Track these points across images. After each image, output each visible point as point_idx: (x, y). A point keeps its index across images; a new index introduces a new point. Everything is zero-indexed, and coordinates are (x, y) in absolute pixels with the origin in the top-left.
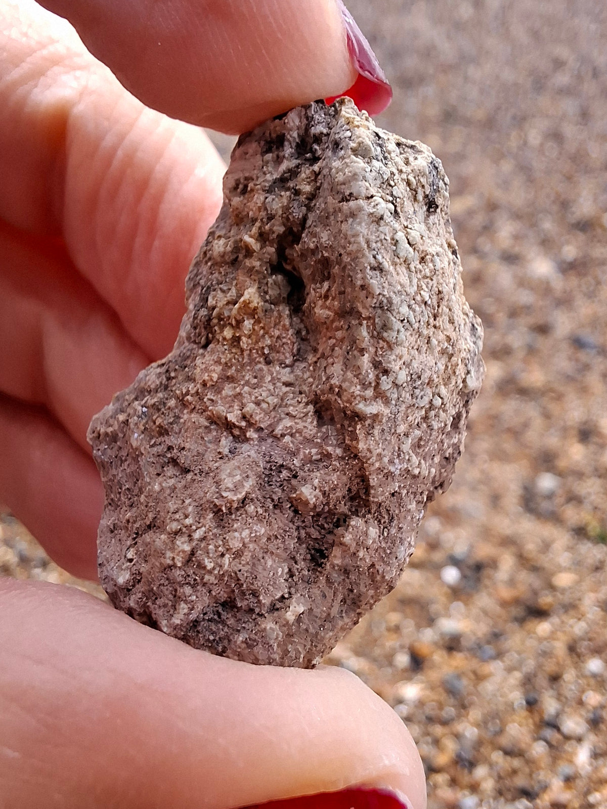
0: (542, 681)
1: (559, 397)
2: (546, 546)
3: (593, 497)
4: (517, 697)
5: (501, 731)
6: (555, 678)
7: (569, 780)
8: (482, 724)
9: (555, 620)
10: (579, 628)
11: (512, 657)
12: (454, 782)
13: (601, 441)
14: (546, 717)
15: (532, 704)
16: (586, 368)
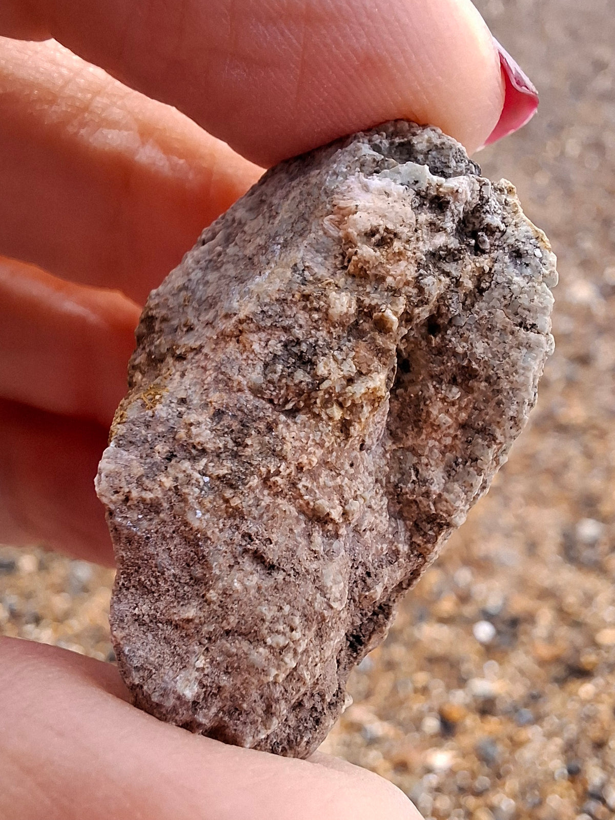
0: (585, 748)
2: (589, 599)
4: (558, 766)
5: (541, 803)
8: (520, 795)
9: (599, 681)
11: (552, 722)
14: (590, 788)
15: (574, 774)
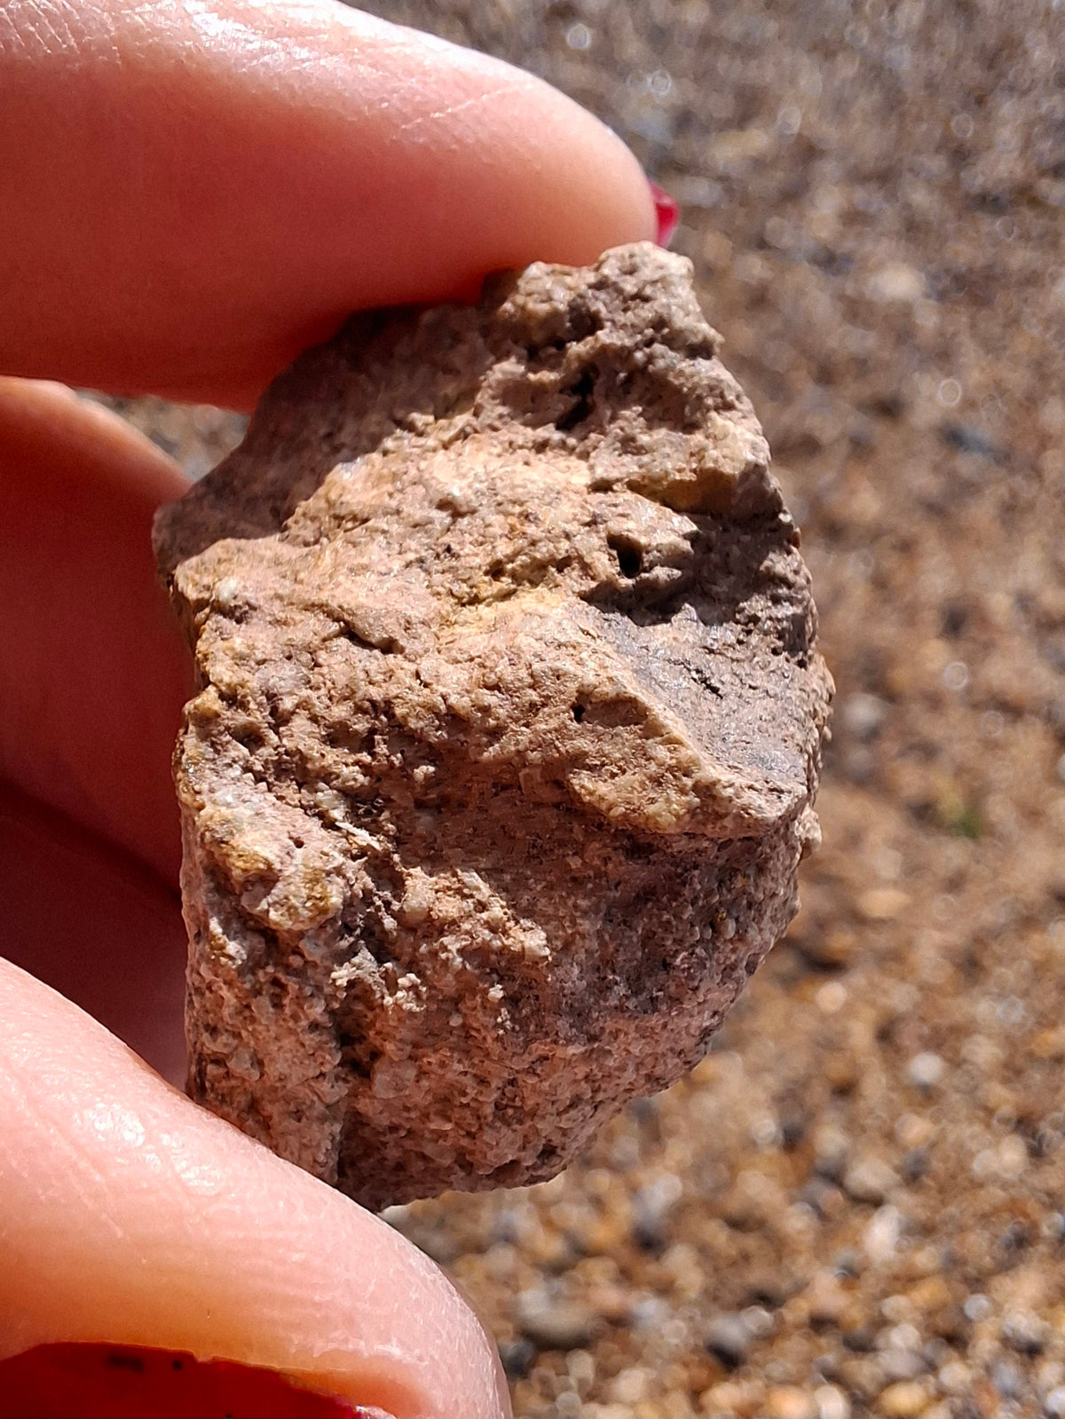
1: (907, 548)
3: (957, 748)
6: (845, 1090)
7: (851, 1276)
10: (900, 997)
12: (626, 1277)
13: (984, 637)
16: (966, 489)
